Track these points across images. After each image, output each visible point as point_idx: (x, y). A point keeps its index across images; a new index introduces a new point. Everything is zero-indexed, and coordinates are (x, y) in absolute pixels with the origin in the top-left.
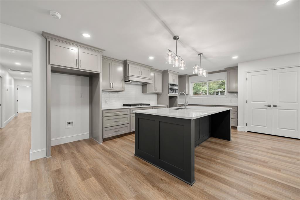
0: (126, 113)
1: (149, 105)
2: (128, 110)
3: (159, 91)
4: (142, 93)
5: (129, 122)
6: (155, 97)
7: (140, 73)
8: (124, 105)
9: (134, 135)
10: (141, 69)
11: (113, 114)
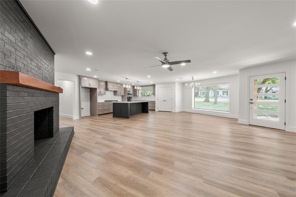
0: (107, 104)
1: (117, 101)
2: (108, 103)
3: (123, 94)
4: (114, 95)
5: (108, 108)
6: (121, 97)
7: (113, 86)
8: (105, 101)
9: (112, 114)
10: (114, 84)
11: (102, 105)
